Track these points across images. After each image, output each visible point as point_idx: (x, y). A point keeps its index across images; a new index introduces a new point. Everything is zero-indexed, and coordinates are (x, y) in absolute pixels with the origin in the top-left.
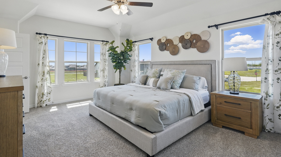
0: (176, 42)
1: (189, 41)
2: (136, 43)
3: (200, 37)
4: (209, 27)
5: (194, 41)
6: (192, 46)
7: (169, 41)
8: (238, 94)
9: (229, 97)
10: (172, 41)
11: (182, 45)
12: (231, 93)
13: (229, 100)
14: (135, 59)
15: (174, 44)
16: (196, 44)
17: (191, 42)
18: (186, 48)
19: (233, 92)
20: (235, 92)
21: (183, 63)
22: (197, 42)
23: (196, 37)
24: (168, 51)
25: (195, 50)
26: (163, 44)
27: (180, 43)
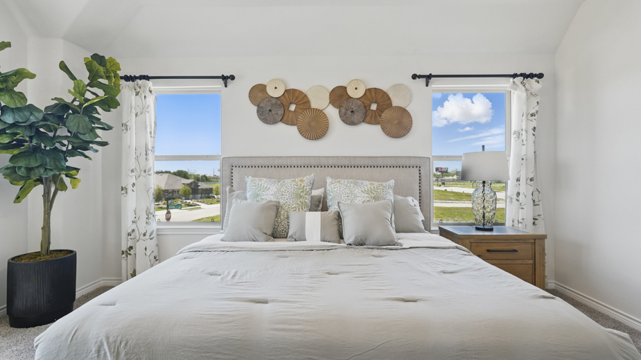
0: (320, 102)
1: (360, 103)
2: (150, 83)
3: (390, 99)
4: (414, 77)
5: (374, 107)
6: (368, 118)
7: (296, 97)
8: (491, 230)
9: (496, 240)
10: (306, 96)
11: (340, 112)
12: (478, 229)
13: (495, 244)
14: (146, 145)
15: (314, 105)
16: (380, 116)
17: (365, 107)
18: (352, 123)
19: (482, 227)
20: (486, 227)
21: (346, 162)
22: (380, 110)
23: (380, 96)
24: (292, 124)
25: (377, 128)
26: (274, 101)
27: (331, 106)
